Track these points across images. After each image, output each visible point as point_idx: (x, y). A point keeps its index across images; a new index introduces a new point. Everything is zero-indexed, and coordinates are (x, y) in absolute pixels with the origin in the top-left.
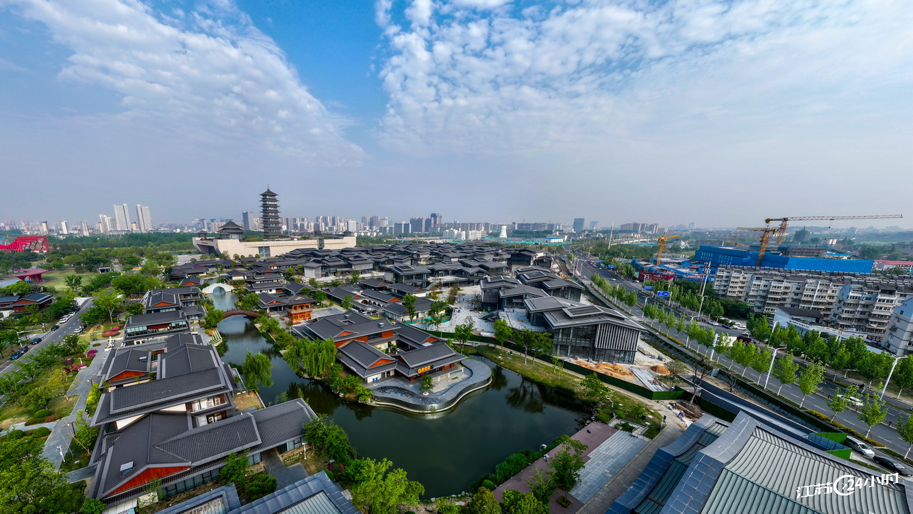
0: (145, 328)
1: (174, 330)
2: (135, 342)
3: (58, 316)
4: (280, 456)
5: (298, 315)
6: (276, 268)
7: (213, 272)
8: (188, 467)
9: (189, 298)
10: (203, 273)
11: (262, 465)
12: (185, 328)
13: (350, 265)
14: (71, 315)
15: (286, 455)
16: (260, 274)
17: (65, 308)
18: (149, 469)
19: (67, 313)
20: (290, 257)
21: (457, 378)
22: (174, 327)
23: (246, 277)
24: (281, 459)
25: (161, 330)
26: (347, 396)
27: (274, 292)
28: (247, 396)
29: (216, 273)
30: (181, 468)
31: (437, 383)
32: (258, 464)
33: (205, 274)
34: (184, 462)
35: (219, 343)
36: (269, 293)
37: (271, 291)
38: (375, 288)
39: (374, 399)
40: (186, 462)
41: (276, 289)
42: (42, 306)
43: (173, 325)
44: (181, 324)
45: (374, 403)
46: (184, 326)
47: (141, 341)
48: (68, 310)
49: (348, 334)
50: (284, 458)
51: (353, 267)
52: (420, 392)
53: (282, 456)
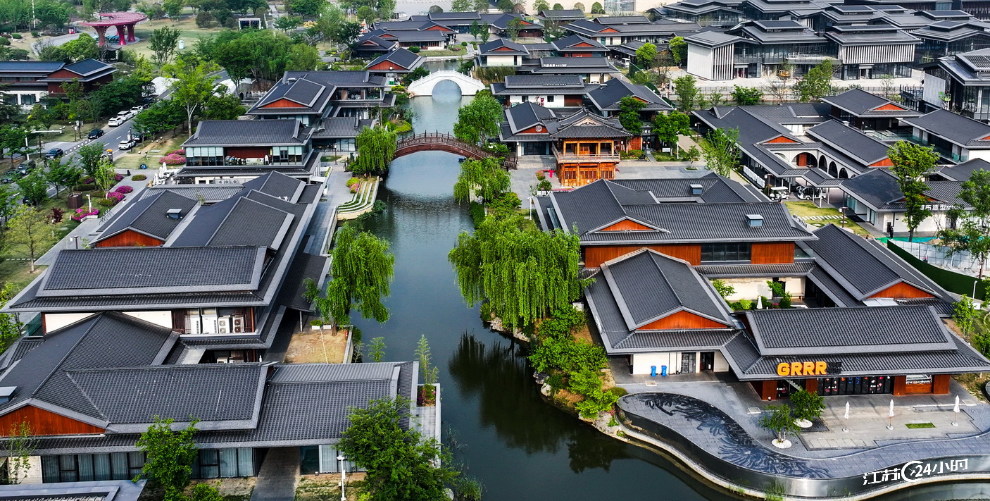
0: (220, 152)
1: (277, 165)
2: (197, 180)
3: (109, 112)
4: (298, 477)
5: (578, 170)
6: (617, 42)
7: (464, 44)
8: (103, 430)
9: (358, 98)
10: (436, 43)
11: (253, 482)
12: (299, 164)
13: (831, 48)
14: (133, 112)
15: (311, 479)
16: (562, 54)
17: (124, 95)
18: (28, 406)
19: (127, 107)
20: (678, 14)
21: (930, 425)
22: (277, 159)
23: (519, 60)
24: (297, 484)
25: (251, 161)
26: (561, 394)
27: (559, 102)
28: (329, 337)
29: (470, 48)
30: (91, 428)
31: (842, 425)
32: (246, 478)
33: (441, 48)
34: (97, 416)
35: (361, 212)
36: (547, 104)
37: (550, 99)
38: (856, 122)
39: (622, 421)
40: (101, 418)
41: (567, 97)
42: (89, 87)
43: (276, 152)
44: (291, 152)
45: (616, 431)
46: (299, 158)
47: (207, 179)
48: (130, 100)
49: (636, 230)
50: (303, 484)
51: (842, 53)
52: (767, 433)
53: (303, 480)
